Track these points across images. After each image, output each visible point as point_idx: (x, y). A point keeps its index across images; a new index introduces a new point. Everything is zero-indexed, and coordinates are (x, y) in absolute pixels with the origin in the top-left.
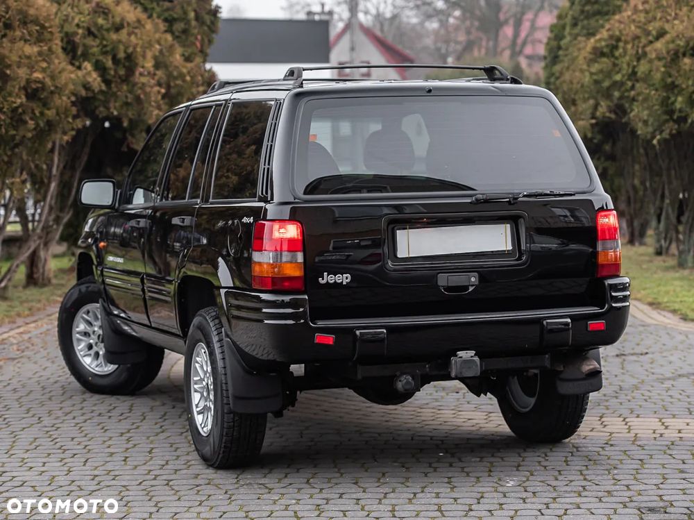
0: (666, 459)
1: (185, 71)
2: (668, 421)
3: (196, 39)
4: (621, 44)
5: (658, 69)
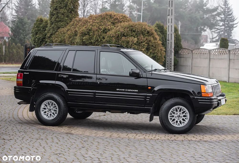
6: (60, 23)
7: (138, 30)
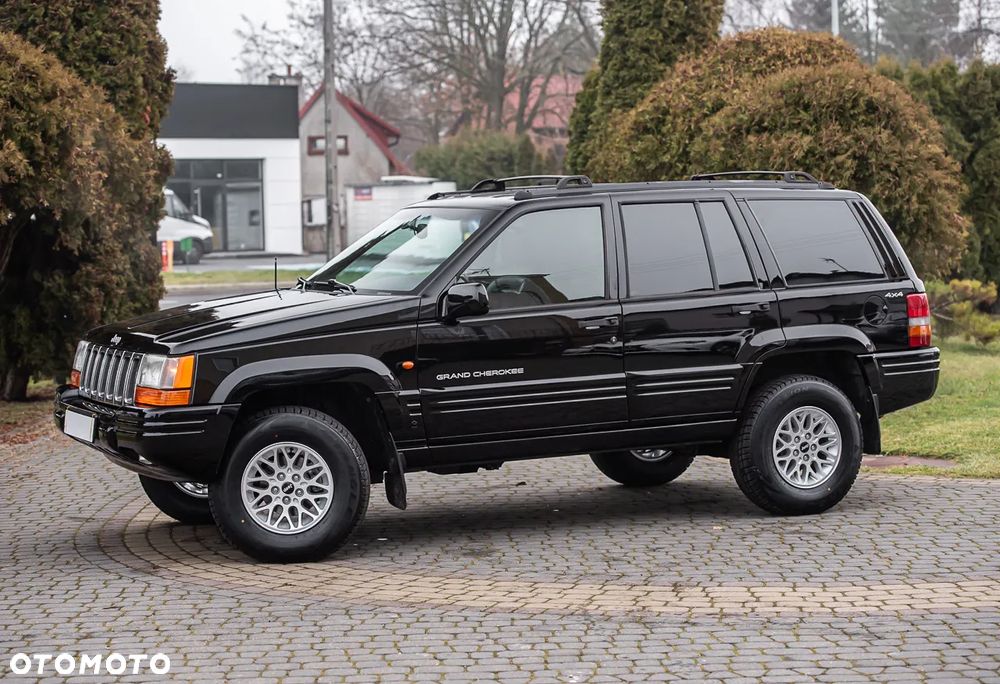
0: (763, 642)
1: (131, 150)
2: (759, 591)
3: (145, 110)
4: (669, 118)
5: (716, 150)
6: (635, 89)
7: (823, 102)
